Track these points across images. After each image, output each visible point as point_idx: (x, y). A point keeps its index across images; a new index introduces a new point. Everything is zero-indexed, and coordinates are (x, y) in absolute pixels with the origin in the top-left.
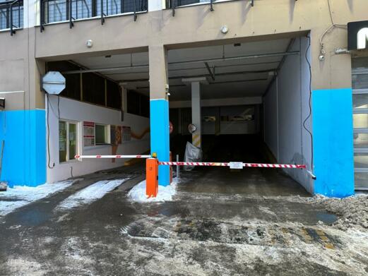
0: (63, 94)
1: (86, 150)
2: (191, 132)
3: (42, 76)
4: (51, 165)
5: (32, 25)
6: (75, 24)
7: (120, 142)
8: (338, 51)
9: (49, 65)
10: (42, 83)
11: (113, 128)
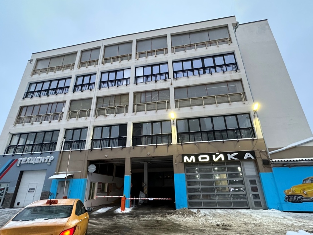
0: (95, 172)
1: (98, 194)
2: (143, 186)
3: (88, 166)
4: (86, 201)
5: (88, 149)
6: (102, 150)
7: (111, 191)
8: (180, 162)
9: (91, 162)
10: (88, 168)
11: (108, 184)
